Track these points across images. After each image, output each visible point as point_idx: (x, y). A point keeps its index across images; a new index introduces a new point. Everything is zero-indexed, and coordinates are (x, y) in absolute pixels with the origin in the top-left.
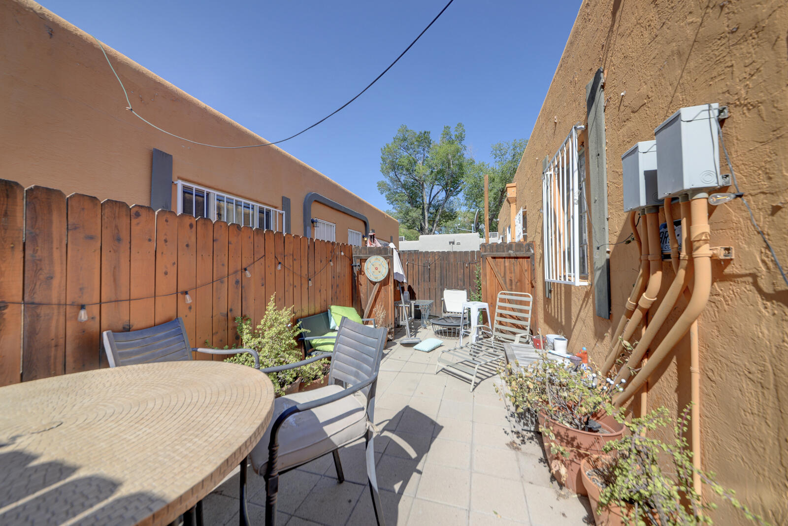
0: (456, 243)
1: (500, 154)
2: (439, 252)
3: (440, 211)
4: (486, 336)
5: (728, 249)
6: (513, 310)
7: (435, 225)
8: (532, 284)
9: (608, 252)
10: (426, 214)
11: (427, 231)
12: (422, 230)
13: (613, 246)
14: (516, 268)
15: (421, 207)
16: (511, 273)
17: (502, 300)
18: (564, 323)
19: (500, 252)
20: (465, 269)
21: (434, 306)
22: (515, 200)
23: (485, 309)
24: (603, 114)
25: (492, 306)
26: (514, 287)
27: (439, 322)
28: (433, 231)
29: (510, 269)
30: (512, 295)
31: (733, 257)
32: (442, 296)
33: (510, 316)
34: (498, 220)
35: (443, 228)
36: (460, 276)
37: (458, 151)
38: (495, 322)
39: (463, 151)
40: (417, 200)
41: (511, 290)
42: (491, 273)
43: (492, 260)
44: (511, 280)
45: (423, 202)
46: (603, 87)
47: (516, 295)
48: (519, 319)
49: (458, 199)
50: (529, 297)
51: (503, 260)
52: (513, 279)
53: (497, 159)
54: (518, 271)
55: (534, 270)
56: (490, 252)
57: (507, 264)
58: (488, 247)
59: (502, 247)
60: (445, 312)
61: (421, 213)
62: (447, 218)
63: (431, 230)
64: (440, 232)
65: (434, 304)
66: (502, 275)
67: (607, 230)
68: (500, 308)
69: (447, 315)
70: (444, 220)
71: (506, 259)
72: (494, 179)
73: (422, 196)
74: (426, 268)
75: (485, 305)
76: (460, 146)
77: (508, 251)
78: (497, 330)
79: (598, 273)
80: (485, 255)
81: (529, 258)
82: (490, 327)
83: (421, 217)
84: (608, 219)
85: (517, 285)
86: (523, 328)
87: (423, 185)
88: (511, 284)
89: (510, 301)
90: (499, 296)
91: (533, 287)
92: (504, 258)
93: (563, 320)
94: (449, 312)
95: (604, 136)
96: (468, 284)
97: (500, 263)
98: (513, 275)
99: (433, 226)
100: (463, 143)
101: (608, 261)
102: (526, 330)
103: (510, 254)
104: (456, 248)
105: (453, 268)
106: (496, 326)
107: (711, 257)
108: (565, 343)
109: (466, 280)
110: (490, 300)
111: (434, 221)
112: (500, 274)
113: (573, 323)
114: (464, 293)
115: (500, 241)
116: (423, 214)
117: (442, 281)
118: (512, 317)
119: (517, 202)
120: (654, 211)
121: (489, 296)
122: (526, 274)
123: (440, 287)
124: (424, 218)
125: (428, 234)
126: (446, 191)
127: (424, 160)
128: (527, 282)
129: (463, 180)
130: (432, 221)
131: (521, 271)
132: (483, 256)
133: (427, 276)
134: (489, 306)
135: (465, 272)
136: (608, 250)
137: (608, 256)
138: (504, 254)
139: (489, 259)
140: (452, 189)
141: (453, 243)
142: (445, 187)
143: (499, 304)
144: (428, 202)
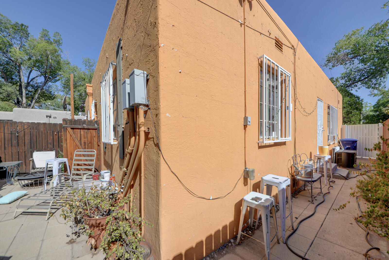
0: (52, 117)
1: (89, 65)
2: (29, 123)
3: (39, 91)
4: (66, 179)
5: (148, 128)
6: (86, 160)
7: (34, 101)
8: (98, 144)
9: (123, 128)
10: (24, 91)
11: (25, 105)
12: (18, 103)
13: (125, 125)
14: (88, 135)
15: (18, 84)
16: (85, 138)
17: (77, 155)
18: (110, 164)
19: (77, 125)
20: (55, 136)
21: (24, 166)
22: (92, 95)
23: (65, 162)
24: (122, 61)
25: (71, 159)
26: (87, 147)
27: (26, 178)
28: (32, 106)
29: (84, 136)
30: (85, 151)
31: (150, 131)
32: (32, 157)
33: (84, 164)
34: (85, 105)
35: (43, 105)
36: (49, 141)
37: (56, 51)
38: (72, 169)
39: (59, 52)
40: (13, 77)
41: (85, 148)
42: (70, 138)
43: (71, 130)
44: (85, 143)
45: (20, 80)
46: (122, 48)
47: (88, 151)
48: (90, 165)
49: (56, 86)
50: (94, 152)
51: (80, 130)
52: (86, 142)
53: (87, 67)
54: (90, 137)
55: (99, 136)
56: (70, 124)
57: (82, 133)
58: (68, 121)
59: (78, 122)
60: (34, 168)
61: (18, 89)
62: (46, 98)
63: (30, 105)
64: (40, 107)
65: (24, 164)
66: (79, 139)
67: (123, 118)
68: (76, 160)
69: (35, 170)
70: (43, 99)
71: (81, 130)
72: (84, 79)
73: (20, 76)
74: (13, 135)
75: (65, 160)
76: (57, 48)
77: (83, 125)
78: (74, 174)
79: (120, 138)
80: (65, 127)
81: (96, 129)
82: (69, 174)
83: (18, 93)
84: (123, 112)
85: (89, 145)
86: (90, 170)
87: (19, 66)
88: (85, 145)
89: (84, 156)
90: (76, 153)
91: (99, 146)
92: (80, 129)
93: (110, 162)
94: (38, 168)
95: (122, 72)
96: (57, 146)
97: (77, 132)
98: (86, 139)
99: (32, 102)
100: (60, 47)
101: (123, 132)
102: (92, 171)
103: (84, 127)
104: (52, 121)
105: (43, 136)
106: (73, 172)
107: (144, 131)
108: (109, 174)
109: (55, 144)
110: (69, 157)
111: (33, 98)
112: (77, 139)
113: (113, 163)
114: (53, 153)
115: (85, 118)
116: (20, 91)
117: (32, 145)
118: (85, 164)
119: (93, 96)
120: (132, 111)
121: (69, 153)
122: (95, 138)
123: (30, 150)
124: (22, 94)
125: (26, 108)
126: (45, 77)
127: (21, 47)
128: (95, 143)
129: (60, 73)
130: (30, 98)
131: (92, 137)
132: (64, 127)
133: (15, 142)
134: (69, 160)
135: (55, 138)
136: (123, 127)
137: (123, 129)
138: (80, 127)
139: (69, 129)
140: (50, 77)
141: (50, 117)
142: (44, 74)
143: (75, 158)
144: (26, 82)
